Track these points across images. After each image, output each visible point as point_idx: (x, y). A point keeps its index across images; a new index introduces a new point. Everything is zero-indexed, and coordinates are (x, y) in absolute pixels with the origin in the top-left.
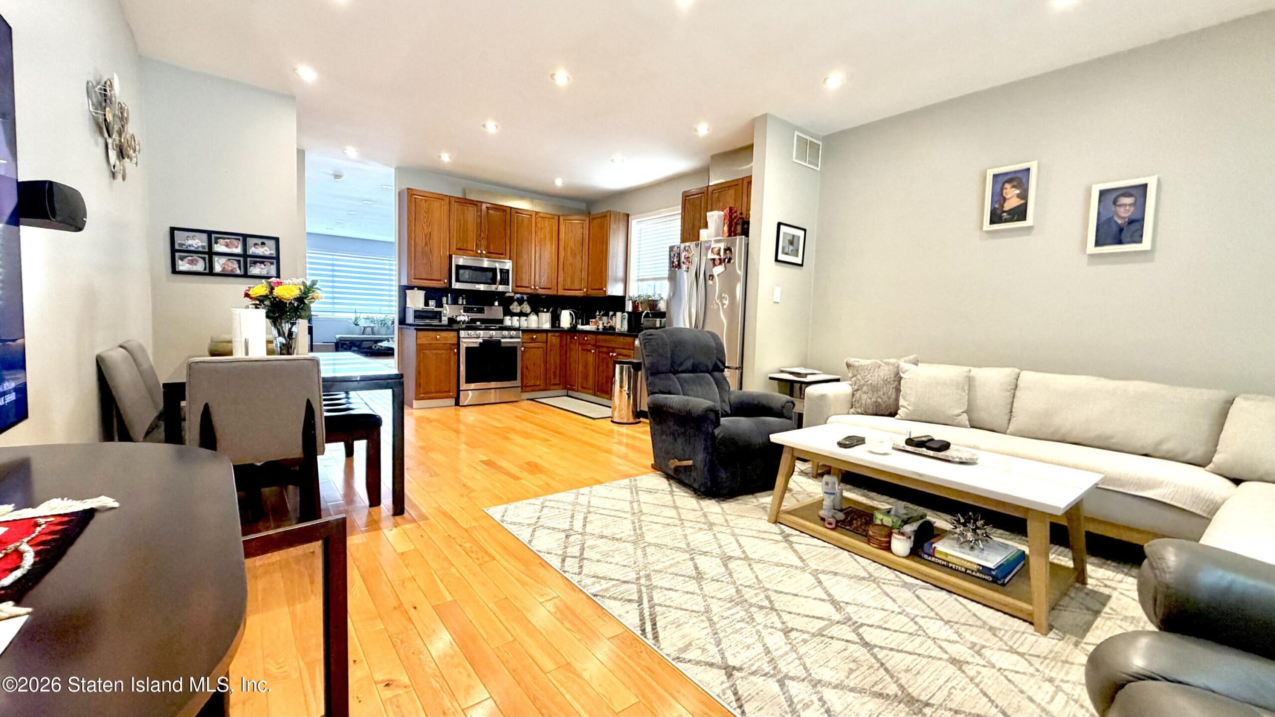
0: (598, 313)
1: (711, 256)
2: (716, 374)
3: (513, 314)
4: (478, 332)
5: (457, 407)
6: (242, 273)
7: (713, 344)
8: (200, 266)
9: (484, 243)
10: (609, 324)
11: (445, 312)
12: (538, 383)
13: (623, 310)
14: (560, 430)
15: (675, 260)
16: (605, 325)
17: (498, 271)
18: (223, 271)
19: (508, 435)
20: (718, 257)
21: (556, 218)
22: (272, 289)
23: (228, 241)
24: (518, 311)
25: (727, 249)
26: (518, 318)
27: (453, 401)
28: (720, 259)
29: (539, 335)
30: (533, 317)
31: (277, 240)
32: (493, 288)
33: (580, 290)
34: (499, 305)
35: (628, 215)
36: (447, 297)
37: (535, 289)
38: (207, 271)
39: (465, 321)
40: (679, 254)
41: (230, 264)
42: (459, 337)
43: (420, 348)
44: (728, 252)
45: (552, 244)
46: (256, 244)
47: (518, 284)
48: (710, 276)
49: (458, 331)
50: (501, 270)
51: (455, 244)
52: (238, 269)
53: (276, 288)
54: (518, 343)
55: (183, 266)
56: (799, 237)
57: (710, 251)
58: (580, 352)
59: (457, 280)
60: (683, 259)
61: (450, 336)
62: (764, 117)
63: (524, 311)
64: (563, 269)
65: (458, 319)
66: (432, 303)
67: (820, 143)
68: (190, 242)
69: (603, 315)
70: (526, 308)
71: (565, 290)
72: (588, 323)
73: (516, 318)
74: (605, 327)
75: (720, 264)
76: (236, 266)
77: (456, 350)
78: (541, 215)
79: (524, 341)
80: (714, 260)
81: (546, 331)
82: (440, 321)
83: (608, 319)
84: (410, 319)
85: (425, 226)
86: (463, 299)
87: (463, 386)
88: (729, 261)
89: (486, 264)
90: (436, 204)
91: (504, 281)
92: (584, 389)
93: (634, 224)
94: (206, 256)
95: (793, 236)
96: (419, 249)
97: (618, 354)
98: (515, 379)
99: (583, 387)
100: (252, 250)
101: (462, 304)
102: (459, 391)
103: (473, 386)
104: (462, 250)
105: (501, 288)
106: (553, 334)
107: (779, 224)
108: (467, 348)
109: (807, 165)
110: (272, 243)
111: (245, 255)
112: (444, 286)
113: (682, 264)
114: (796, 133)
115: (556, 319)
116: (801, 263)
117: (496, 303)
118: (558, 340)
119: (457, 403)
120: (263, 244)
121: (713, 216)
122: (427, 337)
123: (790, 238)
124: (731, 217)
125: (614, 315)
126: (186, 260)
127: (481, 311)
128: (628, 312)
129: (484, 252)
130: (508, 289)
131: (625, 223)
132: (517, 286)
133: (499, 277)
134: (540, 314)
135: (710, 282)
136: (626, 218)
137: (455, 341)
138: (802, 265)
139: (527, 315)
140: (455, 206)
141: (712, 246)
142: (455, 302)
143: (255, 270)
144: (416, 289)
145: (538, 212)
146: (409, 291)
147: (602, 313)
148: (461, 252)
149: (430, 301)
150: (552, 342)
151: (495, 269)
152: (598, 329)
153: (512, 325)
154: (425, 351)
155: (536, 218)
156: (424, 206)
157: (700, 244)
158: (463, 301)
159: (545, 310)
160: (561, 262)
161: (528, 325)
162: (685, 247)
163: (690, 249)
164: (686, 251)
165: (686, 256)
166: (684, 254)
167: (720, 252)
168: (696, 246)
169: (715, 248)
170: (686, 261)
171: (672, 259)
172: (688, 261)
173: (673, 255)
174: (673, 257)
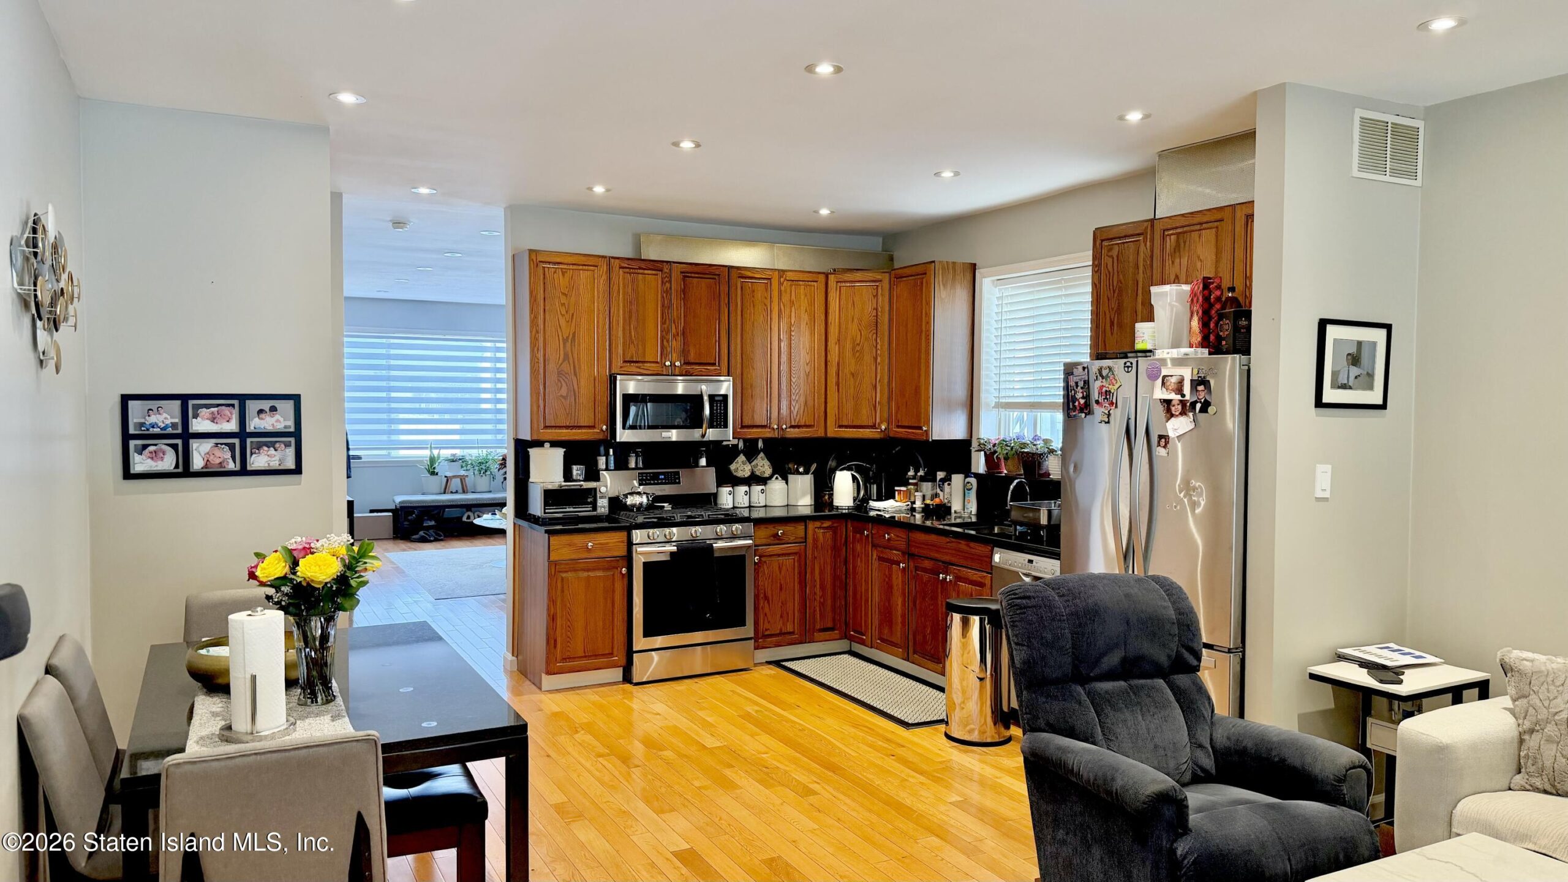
0: (911, 473)
1: (1160, 394)
2: (1182, 680)
3: (736, 481)
4: (667, 531)
5: (628, 686)
6: (238, 468)
7: (1171, 613)
8: (168, 462)
9: (676, 344)
10: (937, 500)
11: (603, 489)
12: (790, 628)
13: (965, 468)
14: (835, 760)
15: (1079, 395)
16: (928, 502)
17: (706, 398)
18: (206, 466)
19: (728, 772)
20: (1179, 397)
21: (822, 278)
22: (295, 563)
23: (215, 410)
24: (747, 474)
25: (1200, 382)
26: (746, 488)
27: (617, 674)
28: (1183, 403)
29: (789, 528)
30: (777, 486)
31: (296, 399)
32: (695, 435)
33: (873, 427)
34: (708, 465)
35: (973, 267)
36: (607, 455)
37: (780, 428)
38: (180, 470)
39: (641, 504)
40: (1087, 383)
41: (218, 453)
42: (630, 544)
43: (555, 568)
44: (1201, 388)
45: (812, 333)
46: (261, 411)
47: (746, 423)
48: (1160, 437)
49: (629, 529)
50: (712, 398)
51: (621, 354)
52: (231, 461)
53: (302, 562)
54: (748, 547)
55: (141, 463)
56: (1374, 345)
57: (1160, 381)
58: (876, 564)
59: (626, 426)
60: (1095, 395)
61: (613, 541)
62: (1279, 91)
63: (758, 473)
64: (838, 384)
65: (630, 501)
66: (577, 471)
67: (1419, 124)
68: (153, 419)
69: (923, 479)
70: (763, 466)
71: (840, 426)
72: (890, 496)
73: (742, 489)
74: (927, 506)
75: (1183, 413)
76: (228, 455)
77: (624, 570)
78: (790, 276)
79: (758, 542)
80: (1168, 402)
81: (802, 519)
82: (595, 508)
83: (933, 488)
84: (536, 506)
85: (563, 322)
86: (637, 456)
87: (640, 642)
88: (1204, 409)
89: (680, 388)
90: (584, 276)
91: (719, 420)
92: (887, 643)
93: (986, 285)
94: (179, 442)
95: (1360, 343)
96: (552, 367)
97: (958, 578)
98: (742, 623)
99: (883, 640)
100: (255, 424)
101: (636, 468)
102: (630, 653)
103: (659, 641)
104: (634, 365)
105: (712, 434)
106: (818, 524)
107: (1323, 324)
108: (646, 565)
109: (1387, 178)
110: (288, 406)
111: (242, 434)
112: (601, 437)
113: (1095, 407)
114: (1359, 113)
115: (823, 488)
116: (1380, 402)
117: (703, 462)
118: (829, 534)
119: (627, 678)
120: (273, 409)
121: (1165, 294)
122: (567, 547)
123: (1353, 350)
124: (1206, 299)
125: (947, 479)
126: (146, 452)
127: (673, 479)
128: (977, 476)
129: (677, 364)
130: (727, 435)
131: (968, 285)
132: (743, 427)
133: (707, 411)
134: (791, 477)
135: (1161, 452)
136: (969, 276)
137: (622, 551)
138: (1383, 407)
139: (763, 481)
140: (620, 275)
141: (1164, 372)
142: (621, 465)
143: (258, 461)
144: (547, 445)
145: (784, 271)
146: (533, 452)
147: (921, 473)
148: (633, 368)
149: (575, 467)
150: (815, 540)
151: (700, 397)
152: (913, 510)
153: (734, 508)
154: (564, 575)
155: (780, 284)
156: (562, 282)
157: (1134, 365)
158: (636, 463)
159: (801, 470)
160: (832, 371)
161: (766, 506)
162: (1101, 368)
163: (1113, 374)
164: (1103, 377)
165: (1104, 389)
166: (1098, 384)
167: (1182, 386)
168: (1126, 369)
169: (1172, 376)
170: (1103, 400)
171: (1073, 392)
172: (1107, 399)
173: (1074, 384)
174: (1075, 387)
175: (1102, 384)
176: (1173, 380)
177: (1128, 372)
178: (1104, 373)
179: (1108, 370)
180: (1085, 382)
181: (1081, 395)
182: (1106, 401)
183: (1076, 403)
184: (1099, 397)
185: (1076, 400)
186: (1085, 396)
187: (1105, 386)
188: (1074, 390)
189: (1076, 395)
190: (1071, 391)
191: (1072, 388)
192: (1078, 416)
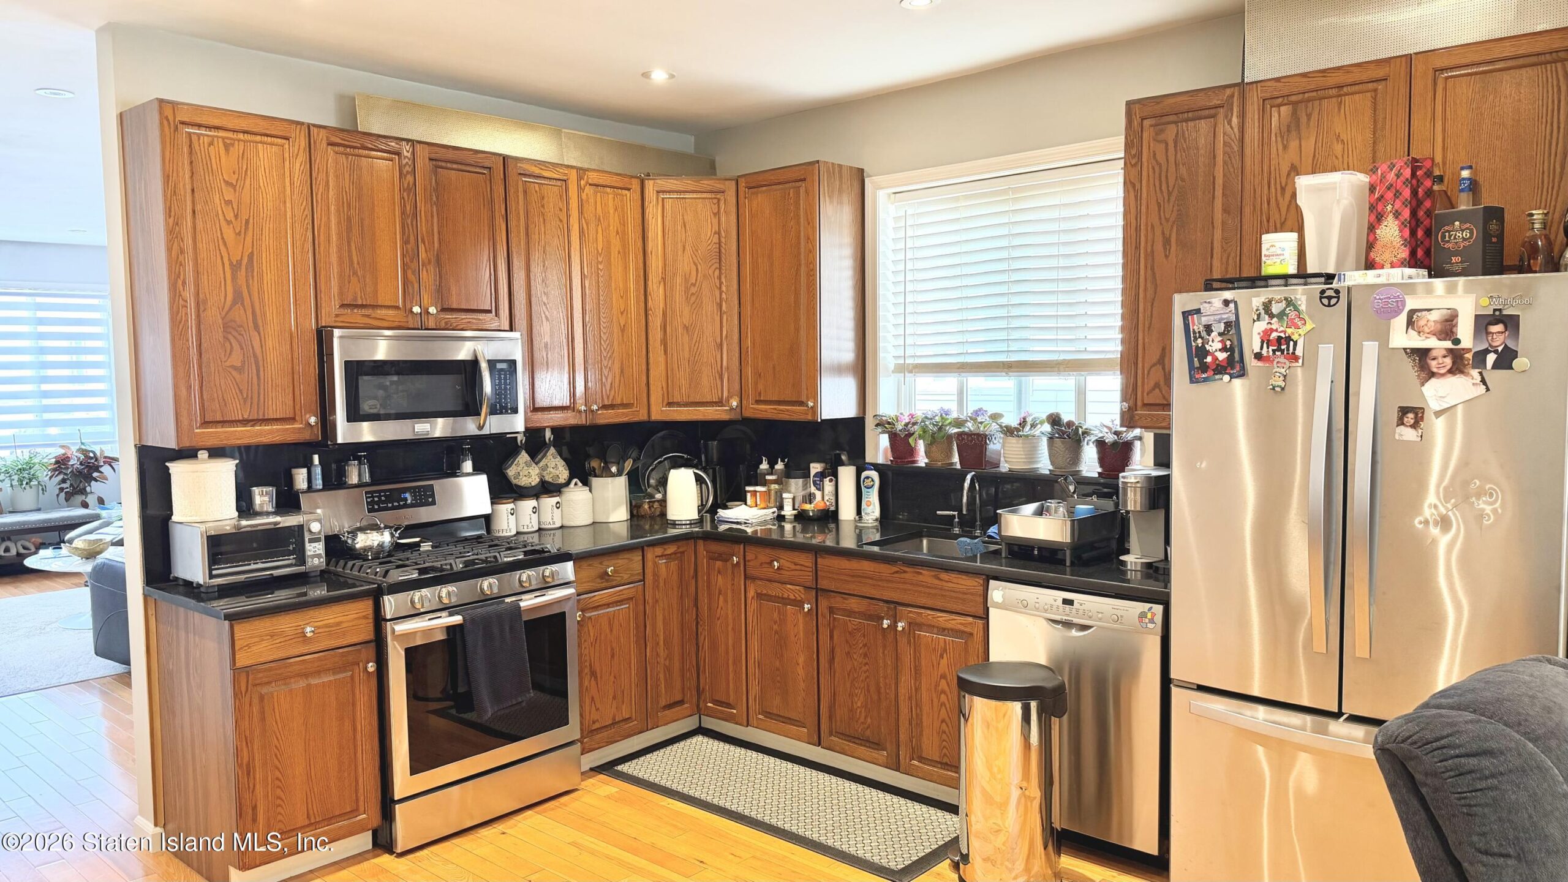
0: (764, 466)
1: (1401, 338)
3: (518, 493)
4: (441, 590)
5: (386, 861)
9: (428, 277)
10: (816, 504)
11: (313, 526)
12: (626, 714)
13: (858, 460)
15: (1212, 346)
16: (803, 506)
17: (484, 366)
20: (1447, 344)
21: (635, 185)
24: (534, 480)
26: (533, 503)
27: (365, 842)
28: (1457, 354)
29: (621, 563)
30: (577, 494)
33: (719, 403)
34: (477, 471)
36: (308, 465)
37: (585, 409)
39: (381, 545)
40: (1233, 326)
42: (379, 620)
43: (246, 680)
44: (1495, 328)
45: (628, 267)
47: (537, 404)
48: (1406, 411)
49: (377, 595)
50: (493, 365)
51: (335, 289)
54: (567, 599)
57: (1403, 318)
59: (354, 415)
60: (1252, 342)
61: (347, 619)
63: (548, 478)
64: (664, 342)
65: (361, 542)
66: (262, 497)
69: (788, 474)
70: (555, 467)
71: (670, 404)
72: (741, 500)
73: (529, 504)
74: (802, 512)
75: (1457, 370)
77: (371, 667)
78: (594, 177)
79: (581, 589)
80: (1421, 355)
81: (639, 547)
82: (302, 559)
83: (805, 486)
84: (193, 566)
85: (229, 233)
86: (360, 464)
88: (1502, 362)
90: (265, 155)
91: (503, 400)
92: (776, 720)
93: (882, 200)
96: (212, 315)
97: (913, 625)
98: (564, 720)
99: (769, 715)
101: (363, 484)
102: (388, 805)
103: (434, 777)
104: (361, 311)
105: (495, 425)
106: (659, 551)
108: (411, 652)
112: (306, 436)
113: (1251, 363)
115: (647, 498)
117: (468, 466)
118: (674, 565)
119: (384, 846)
121: (1327, 187)
122: (264, 641)
125: (828, 474)
127: (425, 498)
128: (876, 467)
129: (432, 310)
130: (517, 424)
131: (856, 199)
132: (535, 410)
135: (1402, 433)
136: (857, 186)
137: (366, 632)
139: (557, 490)
140: (329, 159)
141: (1411, 303)
142: (334, 481)
144: (203, 455)
145: (587, 170)
146: (177, 469)
147: (780, 466)
148: (357, 316)
149: (256, 490)
150: (656, 575)
151: (474, 363)
152: (781, 518)
153: (518, 533)
154: (264, 690)
155: (580, 189)
156: (223, 162)
157: (1343, 295)
158: (360, 475)
159: (614, 469)
160: (656, 322)
161: (562, 527)
162: (1270, 302)
163: (1296, 310)
164: (1272, 316)
165: (1274, 335)
166: (1261, 326)
167: (1454, 326)
168: (1326, 301)
169: (1429, 310)
170: (1271, 353)
171: (1200, 341)
172: (1282, 351)
173: (1202, 328)
174: (1204, 334)
175: (1269, 326)
176: (1435, 316)
177: (1329, 306)
178: (1276, 309)
179: (1283, 304)
180: (1228, 325)
181: (1220, 346)
182: (1278, 353)
183: (1209, 359)
184: (1262, 348)
185: (1208, 353)
186: (1228, 347)
187: (1276, 330)
188: (1202, 338)
189: (1206, 346)
190: (1196, 339)
191: (1198, 335)
192: (1215, 380)
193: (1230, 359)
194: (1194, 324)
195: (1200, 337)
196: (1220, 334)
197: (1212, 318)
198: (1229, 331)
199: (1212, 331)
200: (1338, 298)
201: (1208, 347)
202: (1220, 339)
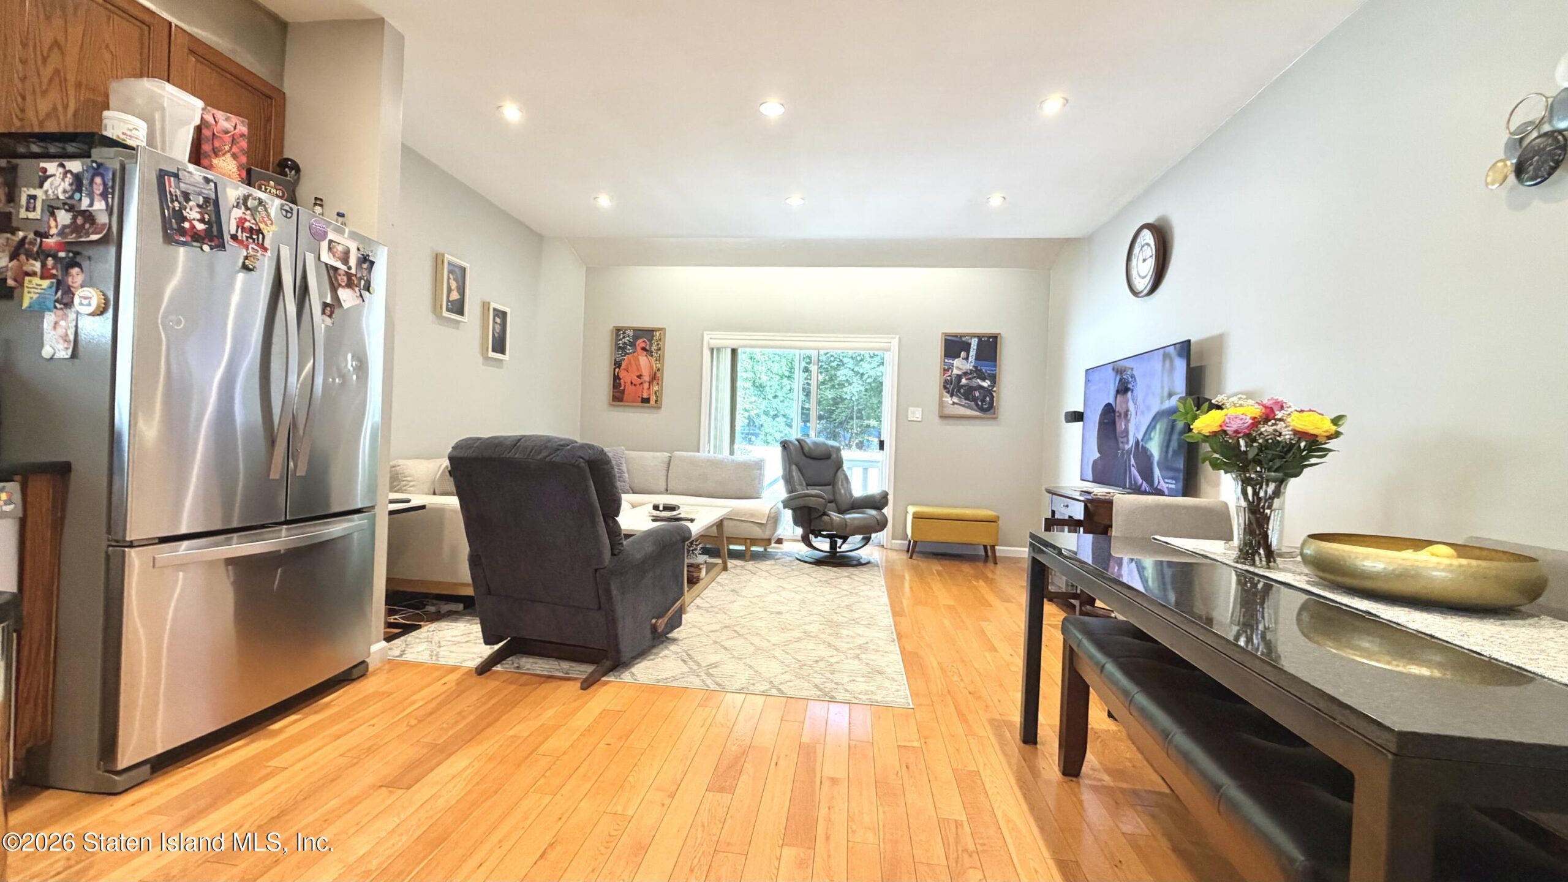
15: (193, 214)
20: (344, 268)
40: (212, 203)
44: (364, 266)
48: (326, 304)
57: (325, 244)
60: (230, 226)
75: (349, 285)
80: (335, 271)
88: (367, 287)
113: (231, 243)
157: (295, 212)
162: (249, 195)
163: (266, 210)
164: (247, 208)
165: (247, 224)
166: (238, 213)
167: (348, 257)
168: (284, 213)
169: (338, 243)
170: (245, 239)
171: (176, 204)
172: (254, 240)
173: (178, 193)
174: (181, 199)
175: (244, 216)
176: (340, 248)
177: (286, 217)
178: (250, 203)
179: (256, 202)
181: (198, 216)
182: (250, 240)
183: (186, 225)
184: (237, 231)
185: (185, 219)
186: (206, 220)
187: (249, 221)
188: (179, 203)
189: (183, 211)
190: (172, 201)
191: (174, 198)
192: (192, 246)
193: (208, 231)
194: (170, 186)
195: (177, 200)
196: (199, 206)
197: (192, 188)
198: (207, 207)
199: (190, 200)
200: (292, 213)
201: (185, 214)
202: (199, 210)
